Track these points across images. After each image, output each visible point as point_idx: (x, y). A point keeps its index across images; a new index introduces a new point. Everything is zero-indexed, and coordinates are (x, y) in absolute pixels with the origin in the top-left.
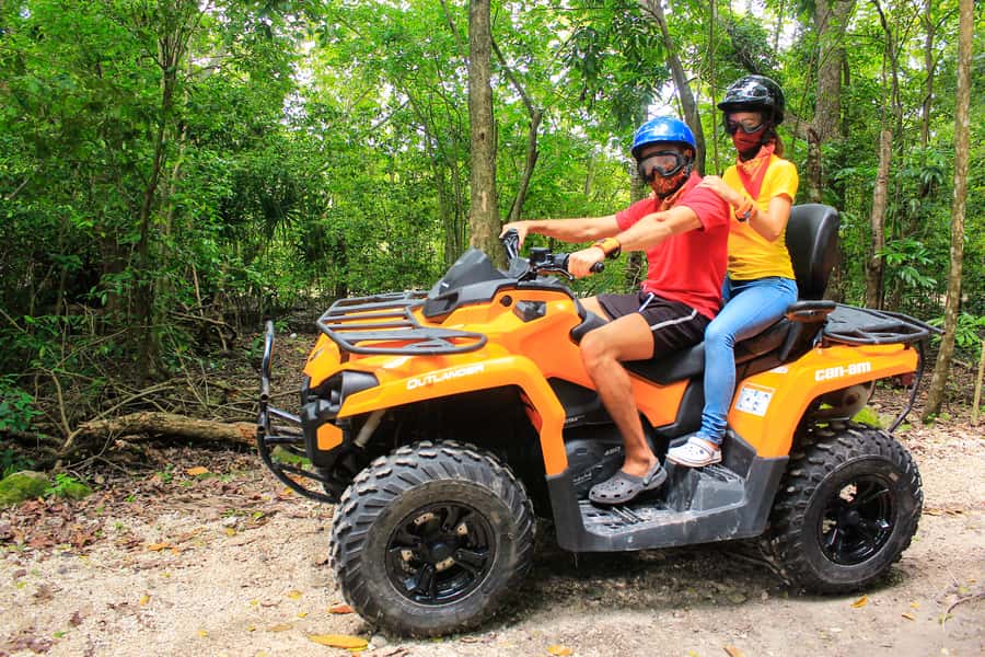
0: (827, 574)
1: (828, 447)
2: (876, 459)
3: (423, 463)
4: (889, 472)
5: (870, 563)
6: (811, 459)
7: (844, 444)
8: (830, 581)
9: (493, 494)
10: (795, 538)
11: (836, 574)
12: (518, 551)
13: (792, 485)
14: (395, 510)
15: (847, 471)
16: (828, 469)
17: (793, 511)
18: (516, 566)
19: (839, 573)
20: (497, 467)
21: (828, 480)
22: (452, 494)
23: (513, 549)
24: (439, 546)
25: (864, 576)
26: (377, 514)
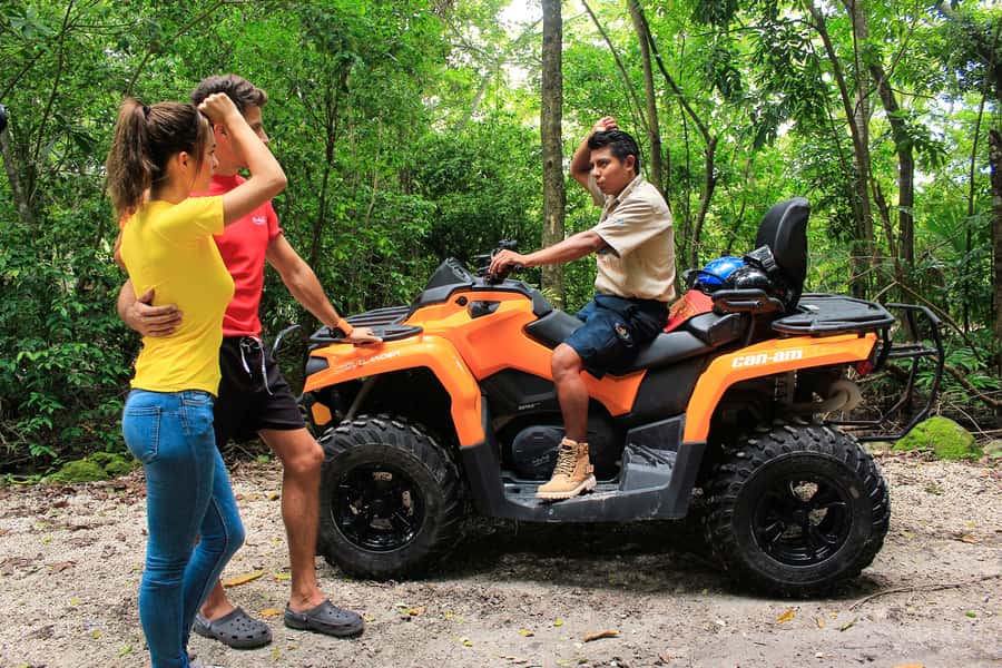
0: (750, 557)
1: (793, 430)
2: (840, 464)
3: (391, 430)
4: (850, 484)
5: (802, 571)
6: (772, 435)
7: (811, 435)
8: (752, 566)
9: (434, 480)
10: (728, 503)
11: (761, 563)
12: (439, 536)
13: (744, 451)
14: (354, 456)
15: (804, 461)
16: (785, 449)
17: (737, 475)
18: (431, 548)
19: (763, 562)
20: (448, 460)
21: (780, 461)
22: (403, 464)
23: (435, 532)
24: (378, 501)
25: (790, 579)
26: (340, 452)
